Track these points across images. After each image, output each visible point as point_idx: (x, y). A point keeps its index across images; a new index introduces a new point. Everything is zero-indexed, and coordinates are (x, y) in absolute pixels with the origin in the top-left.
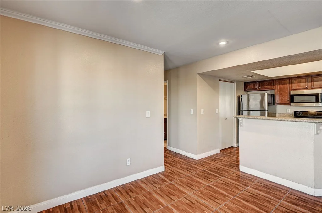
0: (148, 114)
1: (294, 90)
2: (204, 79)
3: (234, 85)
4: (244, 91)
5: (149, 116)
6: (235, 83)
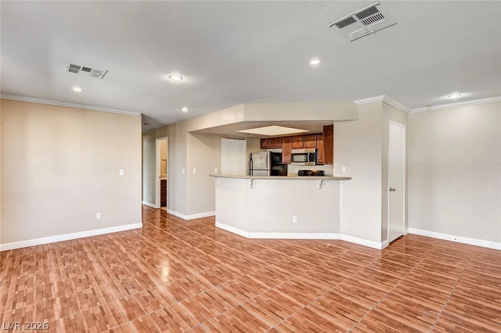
0: (121, 173)
2: (197, 138)
4: (261, 148)
5: (123, 175)
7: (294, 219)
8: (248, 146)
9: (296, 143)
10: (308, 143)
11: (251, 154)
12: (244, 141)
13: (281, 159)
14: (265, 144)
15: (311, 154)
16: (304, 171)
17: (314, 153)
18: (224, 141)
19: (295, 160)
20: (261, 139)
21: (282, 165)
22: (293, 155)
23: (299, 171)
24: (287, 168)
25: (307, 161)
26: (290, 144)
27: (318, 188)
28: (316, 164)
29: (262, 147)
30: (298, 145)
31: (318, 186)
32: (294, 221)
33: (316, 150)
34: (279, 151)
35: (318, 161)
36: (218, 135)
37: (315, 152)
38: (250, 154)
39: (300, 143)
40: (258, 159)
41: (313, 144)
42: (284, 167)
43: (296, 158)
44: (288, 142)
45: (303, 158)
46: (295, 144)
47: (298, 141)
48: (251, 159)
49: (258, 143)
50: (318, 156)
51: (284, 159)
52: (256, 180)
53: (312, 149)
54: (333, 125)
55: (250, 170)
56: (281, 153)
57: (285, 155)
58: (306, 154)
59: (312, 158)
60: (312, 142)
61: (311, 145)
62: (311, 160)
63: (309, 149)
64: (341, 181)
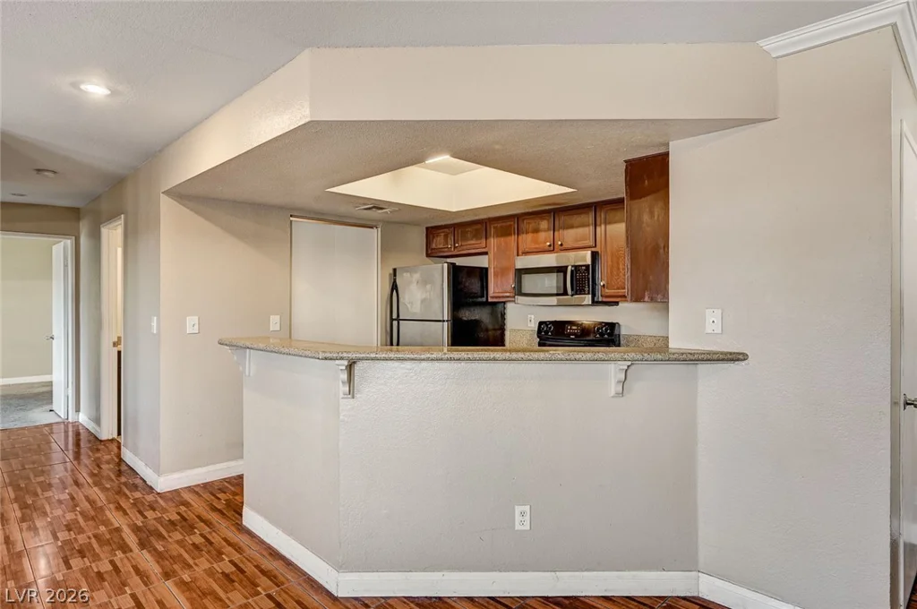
1: (526, 253)
3: (374, 235)
6: (379, 229)
7: (518, 518)
8: (387, 248)
9: (530, 236)
10: (569, 236)
11: (395, 270)
12: (375, 230)
13: (484, 287)
14: (438, 242)
15: (577, 268)
16: (555, 323)
17: (587, 266)
18: (304, 228)
19: (526, 289)
20: (427, 228)
21: (487, 303)
22: (520, 273)
23: (541, 323)
24: (503, 315)
25: (565, 293)
26: (513, 239)
27: (613, 393)
28: (595, 303)
29: (431, 253)
30: (535, 241)
31: (613, 388)
32: (518, 527)
33: (595, 256)
34: (481, 262)
35: (598, 293)
36: (281, 208)
37: (589, 262)
38: (391, 272)
39: (542, 235)
40: (414, 287)
41: (584, 239)
42: (493, 314)
43: (530, 283)
44: (505, 233)
45: (551, 283)
46: (527, 240)
47: (536, 231)
48: (394, 287)
49: (419, 238)
50: (598, 275)
51: (495, 289)
52: (366, 363)
53: (582, 253)
54: (667, 155)
55: (392, 320)
56: (486, 269)
57: (496, 275)
58: (561, 270)
59: (580, 281)
60: (581, 231)
61: (577, 241)
62: (578, 290)
63: (572, 254)
64: (703, 368)
